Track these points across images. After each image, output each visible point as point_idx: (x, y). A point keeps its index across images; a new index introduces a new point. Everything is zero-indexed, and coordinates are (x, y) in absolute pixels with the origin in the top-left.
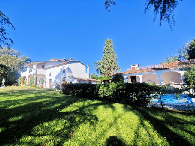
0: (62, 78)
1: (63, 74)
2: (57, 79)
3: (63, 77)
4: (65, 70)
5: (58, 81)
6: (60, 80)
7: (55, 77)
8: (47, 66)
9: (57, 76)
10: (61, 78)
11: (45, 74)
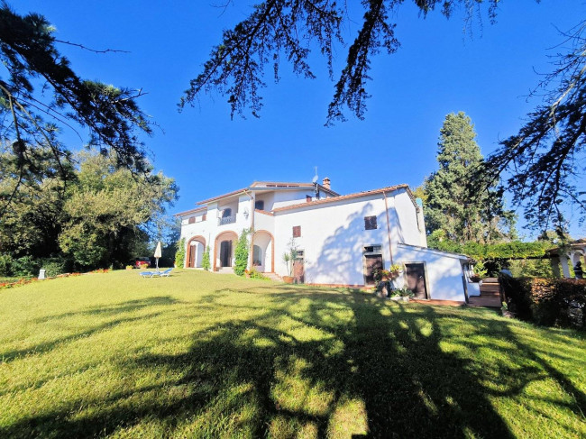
0: (359, 247)
1: (368, 233)
2: (336, 251)
3: (368, 245)
4: (374, 219)
5: (340, 258)
6: (352, 253)
7: (320, 244)
8: (277, 205)
9: (329, 238)
10: (355, 248)
11: (269, 231)
